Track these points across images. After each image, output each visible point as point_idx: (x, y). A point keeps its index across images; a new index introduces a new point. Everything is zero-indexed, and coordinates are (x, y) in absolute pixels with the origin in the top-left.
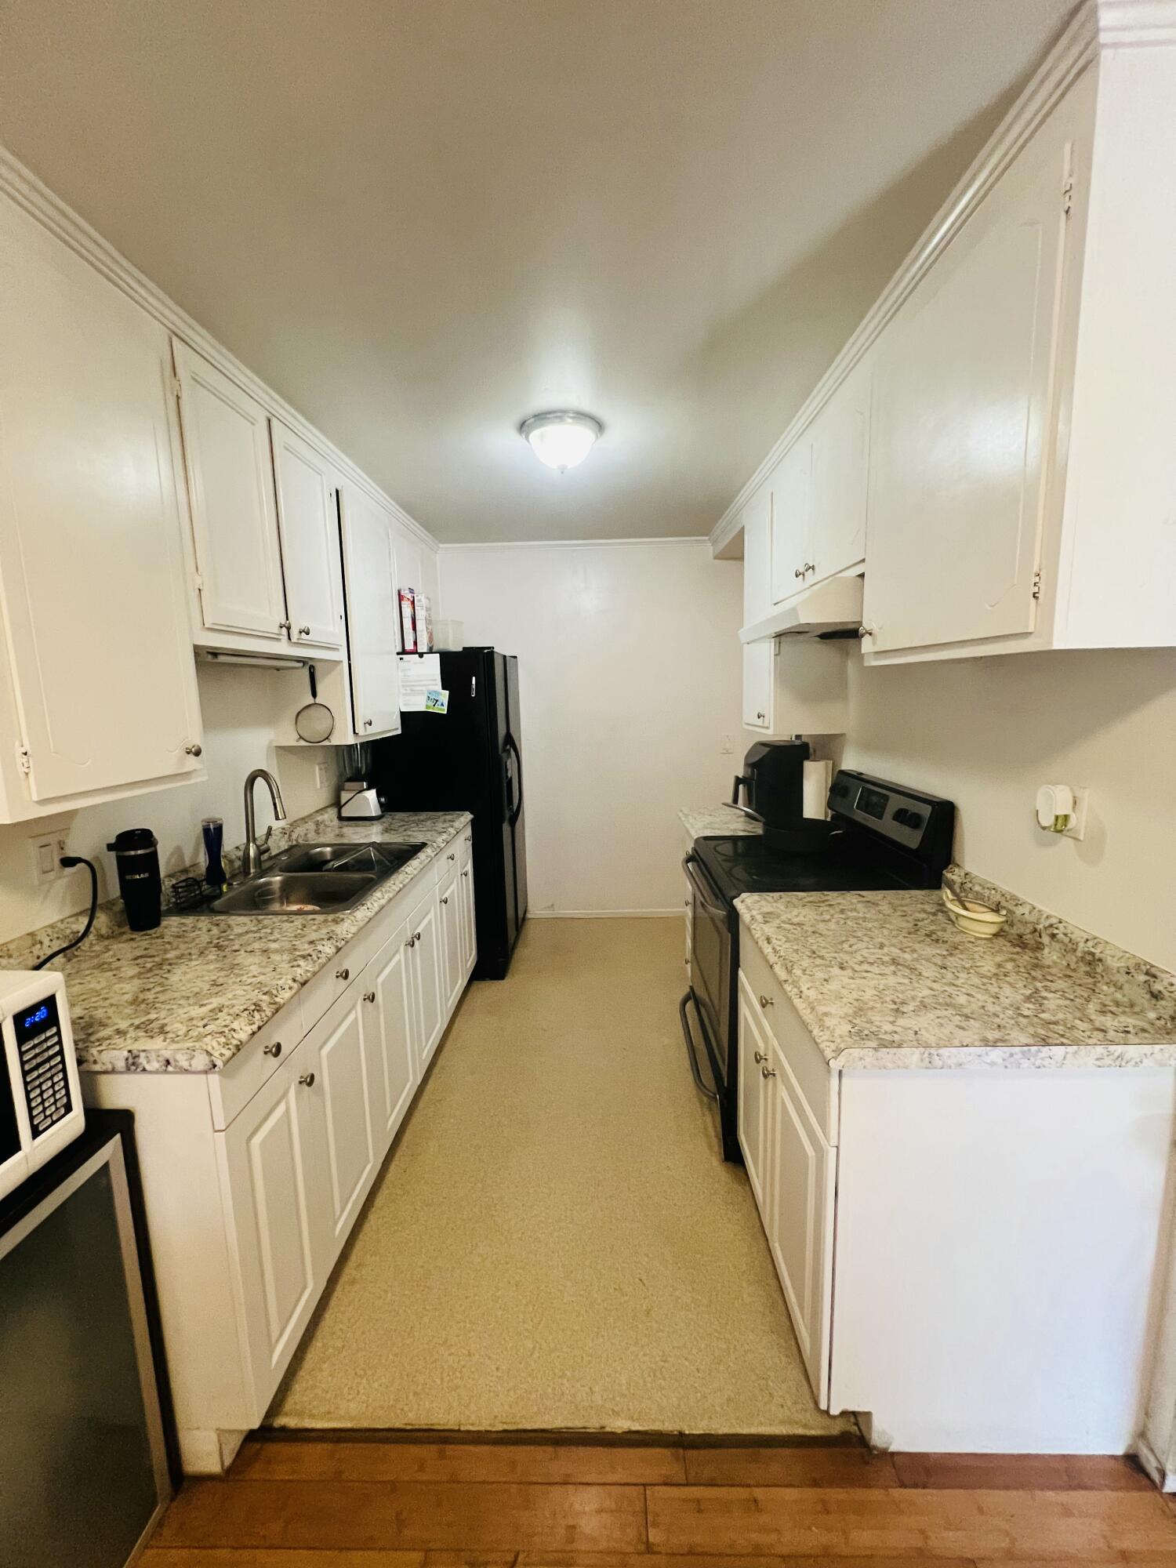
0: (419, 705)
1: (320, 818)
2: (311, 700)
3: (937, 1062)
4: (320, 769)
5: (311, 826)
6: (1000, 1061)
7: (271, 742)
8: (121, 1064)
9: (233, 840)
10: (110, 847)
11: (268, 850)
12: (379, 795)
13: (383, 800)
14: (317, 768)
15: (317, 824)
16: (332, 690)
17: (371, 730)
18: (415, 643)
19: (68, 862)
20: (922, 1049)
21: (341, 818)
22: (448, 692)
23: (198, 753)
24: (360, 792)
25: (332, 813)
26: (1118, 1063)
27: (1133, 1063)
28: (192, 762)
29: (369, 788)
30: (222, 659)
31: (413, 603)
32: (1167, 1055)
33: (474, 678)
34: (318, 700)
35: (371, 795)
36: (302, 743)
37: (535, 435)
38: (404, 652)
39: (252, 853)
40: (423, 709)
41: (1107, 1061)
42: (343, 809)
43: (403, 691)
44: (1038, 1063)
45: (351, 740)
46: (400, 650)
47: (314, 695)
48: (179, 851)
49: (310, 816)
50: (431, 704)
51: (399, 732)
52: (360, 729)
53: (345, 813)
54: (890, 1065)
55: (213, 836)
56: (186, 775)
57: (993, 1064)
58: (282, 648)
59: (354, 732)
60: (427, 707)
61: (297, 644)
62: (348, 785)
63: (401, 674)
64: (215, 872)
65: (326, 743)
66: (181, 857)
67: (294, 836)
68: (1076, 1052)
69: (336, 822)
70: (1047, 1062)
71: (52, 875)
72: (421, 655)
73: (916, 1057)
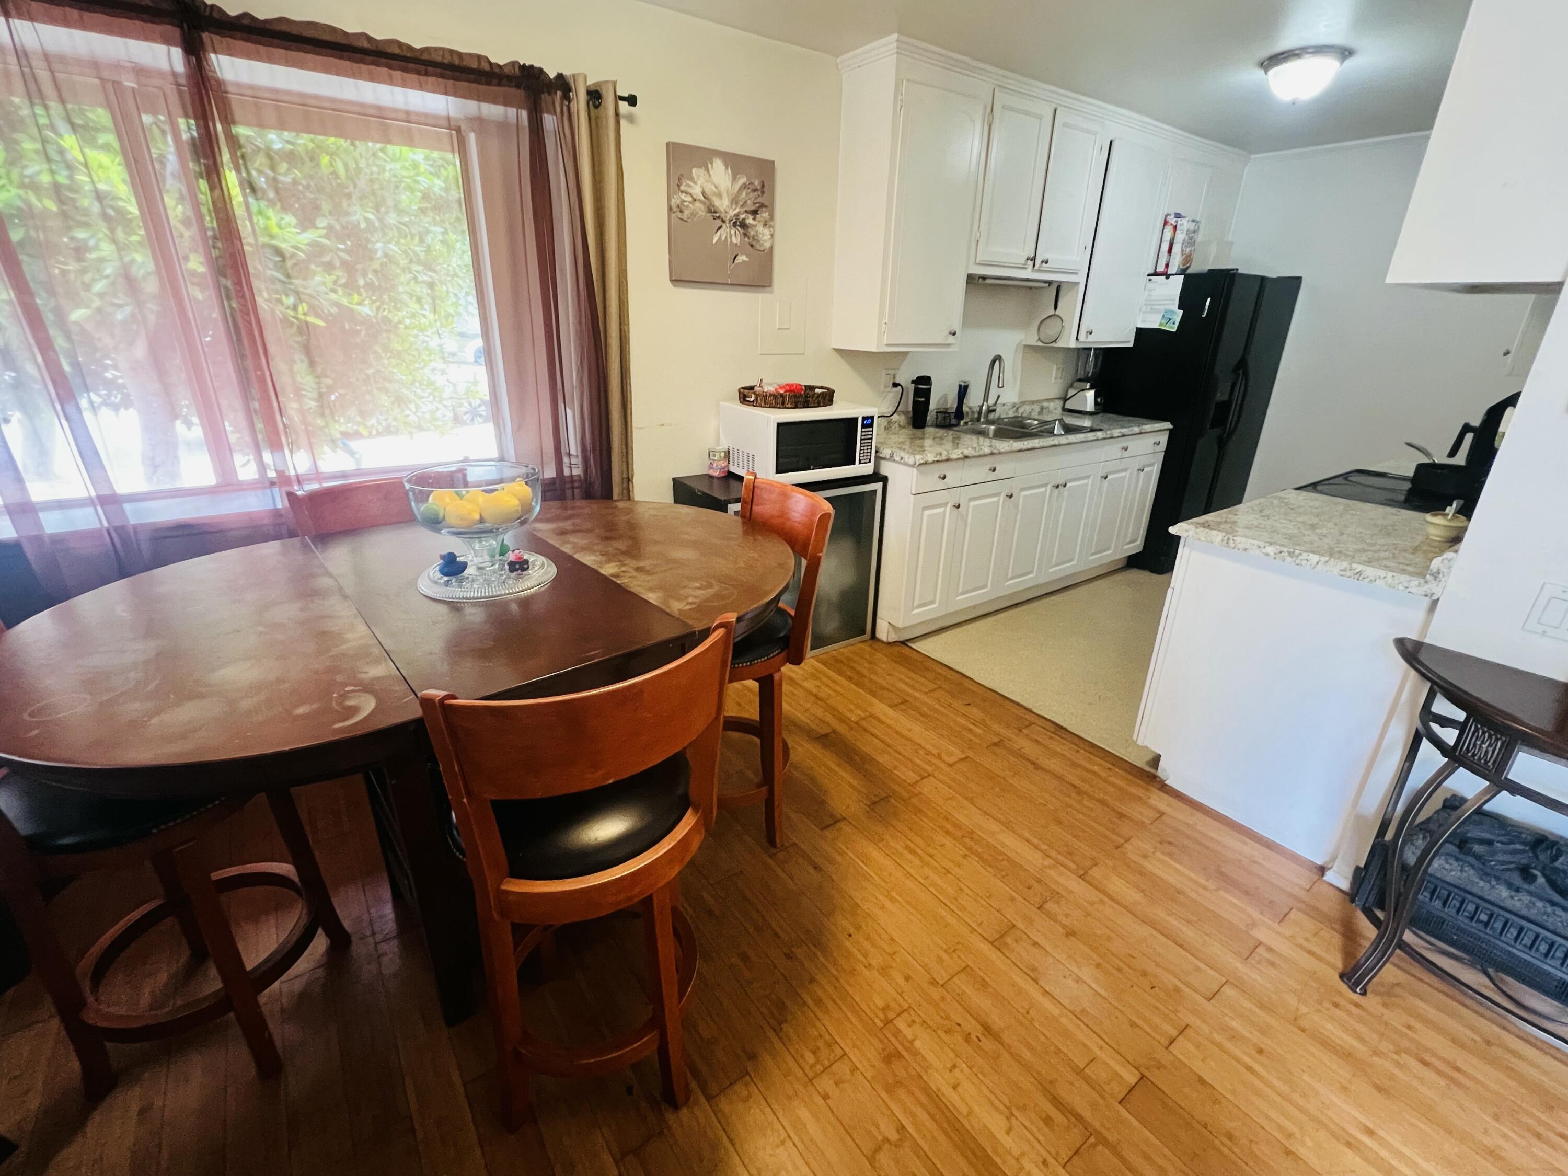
0: (1153, 322)
1: (1045, 404)
2: (1052, 312)
3: (1231, 544)
4: (1058, 369)
5: (1037, 408)
6: (1272, 553)
7: (1021, 341)
8: (888, 457)
9: (974, 400)
10: (913, 382)
11: (994, 411)
12: (1096, 396)
13: (1099, 400)
14: (1055, 367)
15: (1042, 408)
16: (1069, 305)
17: (1091, 338)
18: (1167, 266)
19: (895, 385)
20: (1224, 534)
21: (1065, 410)
22: (1181, 311)
23: (954, 334)
24: (1083, 390)
25: (1059, 404)
26: (1357, 577)
27: (1368, 580)
28: (951, 339)
29: (1091, 388)
30: (988, 281)
31: (1175, 227)
32: (1397, 581)
33: (1209, 300)
34: (1057, 313)
35: (1090, 394)
36: (1041, 344)
37: (1272, 72)
38: (1156, 274)
39: (984, 408)
40: (1156, 326)
41: (1349, 573)
42: (1068, 402)
43: (1144, 309)
44: (1297, 562)
45: (1073, 344)
46: (1152, 272)
47: (1056, 308)
48: (945, 397)
49: (1038, 402)
50: (1164, 322)
51: (1131, 345)
52: (1082, 337)
53: (1069, 405)
54: (1203, 539)
55: (963, 391)
56: (949, 345)
57: (1267, 555)
58: (1028, 274)
59: (1077, 339)
60: (1161, 324)
61: (1039, 271)
62: (1077, 384)
63: (1147, 293)
64: (959, 414)
65: (1054, 345)
66: (946, 401)
67: (1021, 410)
68: (1327, 562)
69: (1060, 410)
70: (1304, 562)
71: (888, 389)
72: (1168, 276)
73: (1220, 538)
